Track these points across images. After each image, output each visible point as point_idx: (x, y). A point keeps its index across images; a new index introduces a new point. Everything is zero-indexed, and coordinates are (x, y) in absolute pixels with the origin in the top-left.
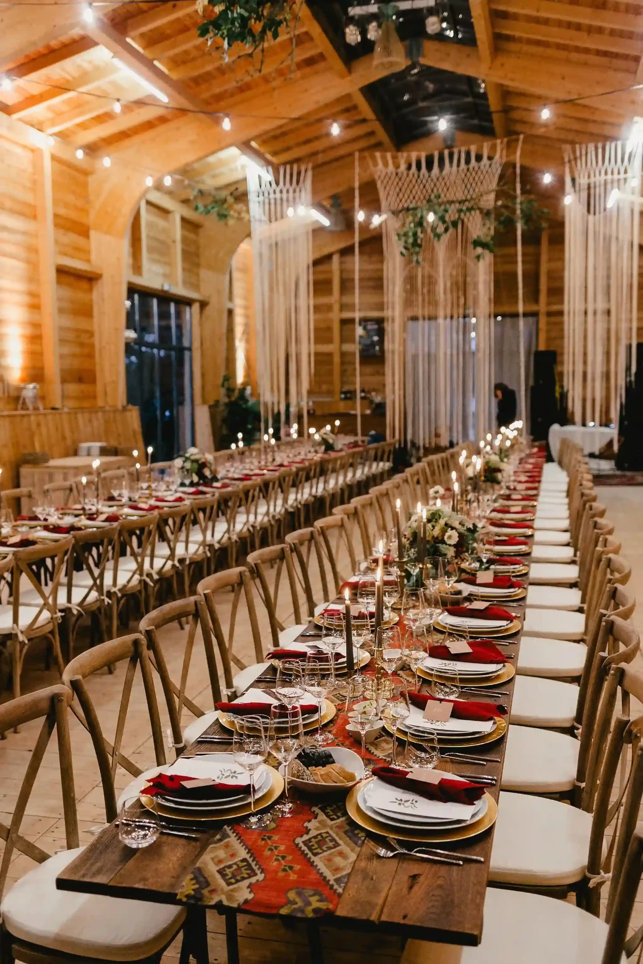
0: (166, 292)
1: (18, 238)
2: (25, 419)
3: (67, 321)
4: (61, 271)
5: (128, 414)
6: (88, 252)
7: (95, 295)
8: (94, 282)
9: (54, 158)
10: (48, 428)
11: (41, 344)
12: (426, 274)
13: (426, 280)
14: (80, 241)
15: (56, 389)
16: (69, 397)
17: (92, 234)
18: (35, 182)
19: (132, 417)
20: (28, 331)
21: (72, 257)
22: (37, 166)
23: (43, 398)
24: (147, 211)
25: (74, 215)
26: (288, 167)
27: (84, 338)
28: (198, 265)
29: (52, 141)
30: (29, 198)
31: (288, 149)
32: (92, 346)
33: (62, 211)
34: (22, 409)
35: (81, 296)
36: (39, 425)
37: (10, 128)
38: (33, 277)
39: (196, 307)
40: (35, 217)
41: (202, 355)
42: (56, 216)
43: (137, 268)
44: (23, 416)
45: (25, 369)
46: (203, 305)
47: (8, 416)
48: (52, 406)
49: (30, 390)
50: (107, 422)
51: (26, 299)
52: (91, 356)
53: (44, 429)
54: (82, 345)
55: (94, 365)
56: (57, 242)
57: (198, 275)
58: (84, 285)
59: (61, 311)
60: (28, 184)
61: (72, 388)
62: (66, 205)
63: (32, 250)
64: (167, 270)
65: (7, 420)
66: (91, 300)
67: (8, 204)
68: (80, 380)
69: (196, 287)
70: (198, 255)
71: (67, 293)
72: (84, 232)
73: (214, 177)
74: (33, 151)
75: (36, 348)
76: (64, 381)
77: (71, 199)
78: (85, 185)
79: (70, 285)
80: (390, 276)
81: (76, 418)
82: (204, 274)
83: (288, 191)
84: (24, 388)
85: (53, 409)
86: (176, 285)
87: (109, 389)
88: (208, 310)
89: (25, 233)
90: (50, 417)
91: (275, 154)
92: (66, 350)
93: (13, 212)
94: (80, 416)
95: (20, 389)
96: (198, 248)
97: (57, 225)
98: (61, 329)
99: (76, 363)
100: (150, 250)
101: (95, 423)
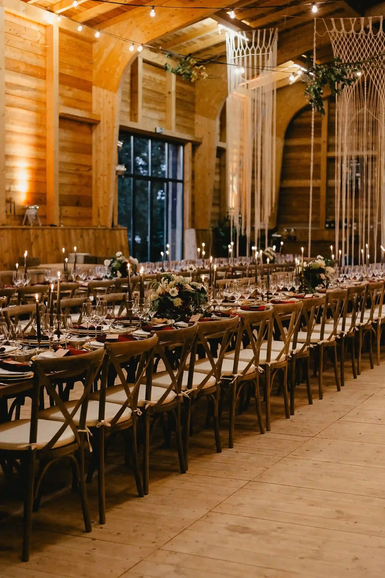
0: (159, 134)
1: (30, 94)
2: (25, 232)
3: (67, 158)
4: (63, 118)
5: (117, 233)
6: (91, 103)
7: (94, 137)
8: (94, 127)
9: (61, 31)
10: (44, 241)
11: (45, 175)
12: (371, 119)
13: (371, 125)
14: (83, 95)
15: (55, 210)
16: (66, 217)
17: (94, 88)
18: (45, 50)
19: (120, 234)
20: (34, 165)
21: (75, 107)
22: (48, 37)
23: (44, 217)
24: (144, 67)
25: (78, 74)
26: (259, 31)
27: (83, 171)
28: (194, 112)
29: (60, 19)
30: (41, 63)
31: (262, 16)
32: (90, 177)
33: (68, 72)
34: (26, 224)
35: (81, 138)
36: (36, 237)
37: (26, 11)
38: (40, 123)
39: (189, 146)
40: (44, 78)
41: (193, 188)
42: (61, 75)
43: (133, 115)
44: (24, 229)
45: (30, 194)
46: (196, 145)
47: (12, 229)
48: (50, 223)
49: (33, 210)
50: (96, 238)
51: (32, 140)
52: (89, 185)
53: (40, 241)
54: (80, 176)
55: (91, 193)
56: (61, 95)
57: (193, 120)
58: (85, 129)
59: (63, 149)
60: (40, 53)
61: (69, 210)
62: (72, 67)
63: (41, 102)
64: (162, 116)
65: (10, 231)
66: (91, 141)
67: (23, 68)
68: (78, 204)
69: (191, 130)
70: (193, 104)
71: (68, 135)
72: (87, 87)
73: (202, 39)
74: (46, 26)
75: (41, 178)
76: (62, 204)
77: (76, 61)
78: (90, 51)
79: (71, 129)
80: (340, 121)
81: (69, 234)
82: (199, 119)
83: (258, 51)
84: (28, 208)
85: (52, 225)
86: (170, 129)
87: (101, 212)
88: (200, 150)
89: (35, 90)
90: (46, 232)
91: (251, 20)
92: (66, 180)
93: (26, 74)
94: (72, 232)
95: (25, 209)
96: (194, 97)
97: (61, 82)
98: (61, 163)
99: (75, 191)
100: (146, 99)
101: (86, 238)
